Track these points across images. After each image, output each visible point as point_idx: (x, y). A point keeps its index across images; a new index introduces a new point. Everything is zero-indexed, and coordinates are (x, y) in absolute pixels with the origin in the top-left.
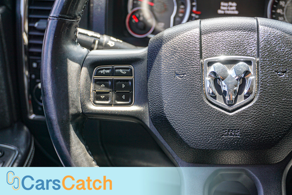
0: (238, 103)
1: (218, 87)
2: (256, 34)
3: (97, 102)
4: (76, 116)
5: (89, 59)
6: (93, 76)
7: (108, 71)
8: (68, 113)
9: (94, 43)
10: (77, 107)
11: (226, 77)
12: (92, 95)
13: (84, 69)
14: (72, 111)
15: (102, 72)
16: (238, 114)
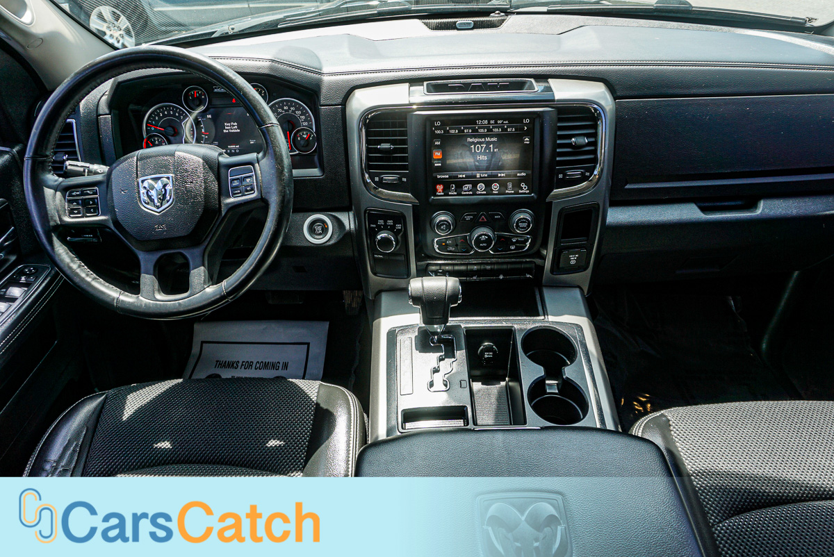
0: (163, 206)
2: (173, 158)
3: (72, 216)
4: (56, 227)
6: (66, 198)
7: (78, 193)
8: (50, 225)
9: (84, 171)
10: (55, 221)
12: (67, 211)
13: (59, 194)
14: (52, 223)
15: (73, 194)
16: (163, 214)
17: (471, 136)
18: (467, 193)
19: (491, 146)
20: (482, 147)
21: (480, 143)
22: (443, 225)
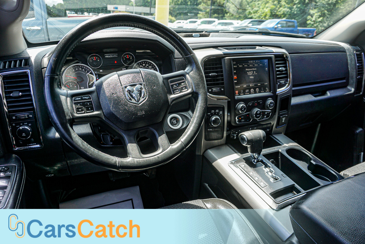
0: (141, 101)
1: (132, 96)
2: (141, 74)
3: (78, 112)
4: (70, 120)
5: (69, 94)
6: (73, 101)
7: (80, 98)
8: (66, 119)
10: (69, 116)
11: (133, 92)
12: (75, 110)
13: (68, 99)
14: (68, 118)
15: (77, 99)
16: (142, 105)
17: (248, 68)
18: (247, 94)
19: (255, 72)
20: (251, 73)
21: (251, 71)
22: (243, 108)
